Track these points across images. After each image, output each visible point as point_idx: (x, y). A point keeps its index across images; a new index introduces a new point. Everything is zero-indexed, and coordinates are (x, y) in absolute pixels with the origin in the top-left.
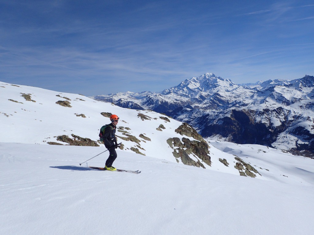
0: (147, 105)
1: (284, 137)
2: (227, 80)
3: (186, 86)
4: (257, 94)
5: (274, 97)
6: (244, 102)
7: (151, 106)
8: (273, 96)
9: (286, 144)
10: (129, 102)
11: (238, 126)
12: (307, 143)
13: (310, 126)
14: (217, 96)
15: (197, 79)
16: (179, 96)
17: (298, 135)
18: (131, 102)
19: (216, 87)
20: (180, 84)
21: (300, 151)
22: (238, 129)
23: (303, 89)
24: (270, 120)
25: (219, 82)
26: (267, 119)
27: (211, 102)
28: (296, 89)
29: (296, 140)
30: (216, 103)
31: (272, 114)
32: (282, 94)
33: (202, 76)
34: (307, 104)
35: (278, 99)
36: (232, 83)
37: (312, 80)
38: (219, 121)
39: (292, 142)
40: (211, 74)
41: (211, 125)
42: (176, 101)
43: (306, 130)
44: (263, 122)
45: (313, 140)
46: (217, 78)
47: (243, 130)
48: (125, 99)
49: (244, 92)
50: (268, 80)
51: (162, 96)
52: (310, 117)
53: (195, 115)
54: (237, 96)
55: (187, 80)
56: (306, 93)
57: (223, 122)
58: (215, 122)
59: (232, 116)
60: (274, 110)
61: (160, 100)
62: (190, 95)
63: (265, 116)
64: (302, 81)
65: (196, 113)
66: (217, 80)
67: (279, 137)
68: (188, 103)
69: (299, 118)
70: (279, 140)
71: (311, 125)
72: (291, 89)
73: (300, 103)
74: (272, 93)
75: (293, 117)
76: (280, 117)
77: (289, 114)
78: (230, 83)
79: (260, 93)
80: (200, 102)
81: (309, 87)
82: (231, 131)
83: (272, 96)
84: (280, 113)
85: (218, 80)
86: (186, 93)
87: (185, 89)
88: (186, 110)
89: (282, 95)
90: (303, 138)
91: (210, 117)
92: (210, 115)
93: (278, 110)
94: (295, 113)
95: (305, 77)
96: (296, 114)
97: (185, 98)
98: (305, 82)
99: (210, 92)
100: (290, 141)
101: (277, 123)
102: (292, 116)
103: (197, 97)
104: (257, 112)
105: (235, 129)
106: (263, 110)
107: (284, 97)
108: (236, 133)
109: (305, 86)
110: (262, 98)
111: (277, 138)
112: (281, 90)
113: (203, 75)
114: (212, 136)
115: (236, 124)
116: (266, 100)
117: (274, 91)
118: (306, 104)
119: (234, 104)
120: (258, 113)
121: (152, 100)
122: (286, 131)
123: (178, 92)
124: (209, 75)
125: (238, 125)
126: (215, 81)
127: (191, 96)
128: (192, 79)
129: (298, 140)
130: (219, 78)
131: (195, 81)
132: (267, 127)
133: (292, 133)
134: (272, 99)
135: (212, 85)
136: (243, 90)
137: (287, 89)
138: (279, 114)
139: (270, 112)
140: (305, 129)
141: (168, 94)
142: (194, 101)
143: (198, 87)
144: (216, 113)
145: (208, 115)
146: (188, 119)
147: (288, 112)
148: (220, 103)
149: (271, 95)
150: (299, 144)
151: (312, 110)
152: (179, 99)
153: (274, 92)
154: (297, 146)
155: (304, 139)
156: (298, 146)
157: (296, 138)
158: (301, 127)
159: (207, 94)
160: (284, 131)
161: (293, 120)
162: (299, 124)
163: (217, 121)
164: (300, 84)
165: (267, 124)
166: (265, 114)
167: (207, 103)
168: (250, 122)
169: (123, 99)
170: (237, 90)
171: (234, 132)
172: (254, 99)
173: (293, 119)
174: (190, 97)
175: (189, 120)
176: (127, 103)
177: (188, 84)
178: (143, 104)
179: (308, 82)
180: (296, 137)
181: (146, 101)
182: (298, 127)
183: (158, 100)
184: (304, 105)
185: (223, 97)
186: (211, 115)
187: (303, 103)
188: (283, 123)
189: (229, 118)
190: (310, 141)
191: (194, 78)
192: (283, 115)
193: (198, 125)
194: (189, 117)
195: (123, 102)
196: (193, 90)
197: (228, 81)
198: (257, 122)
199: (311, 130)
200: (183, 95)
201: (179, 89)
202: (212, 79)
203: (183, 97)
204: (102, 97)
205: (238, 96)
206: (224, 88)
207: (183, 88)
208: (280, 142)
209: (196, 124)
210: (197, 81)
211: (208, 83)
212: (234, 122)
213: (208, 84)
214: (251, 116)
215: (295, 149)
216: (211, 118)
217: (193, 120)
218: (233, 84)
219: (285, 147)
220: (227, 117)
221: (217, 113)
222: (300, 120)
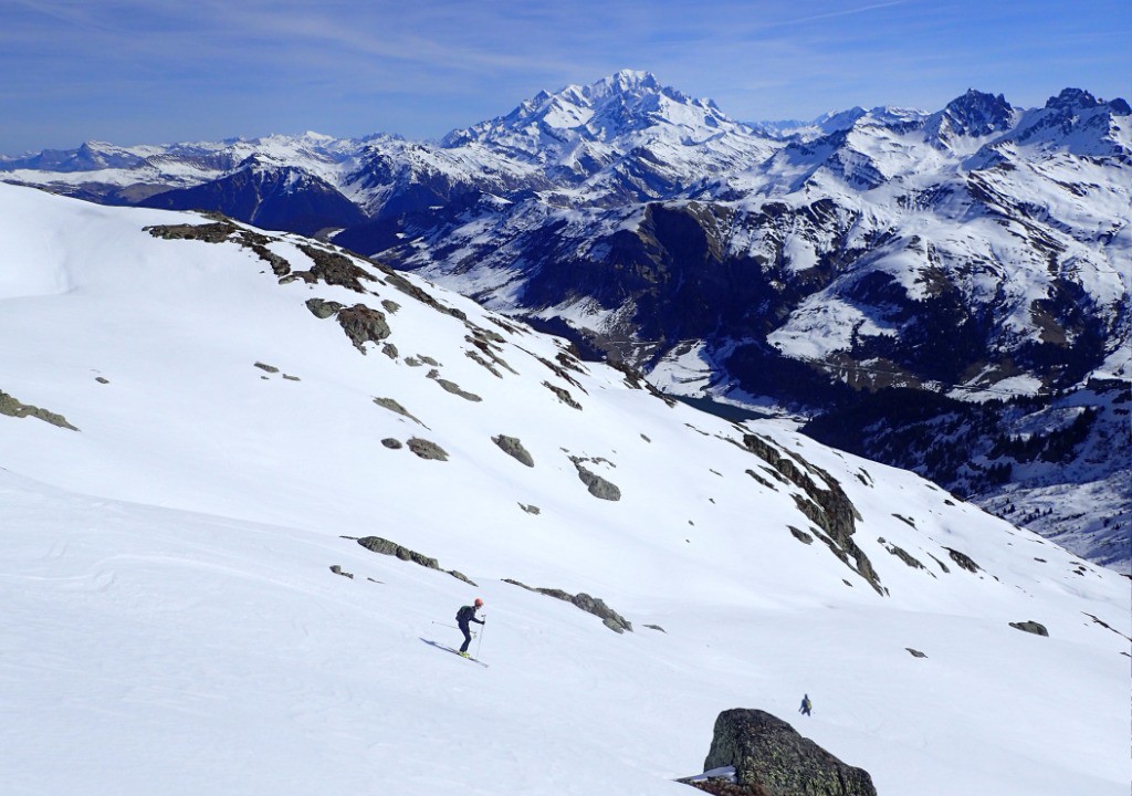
0: (364, 187)
1: (819, 309)
2: (696, 103)
3: (537, 118)
4: (787, 157)
5: (843, 170)
6: (730, 184)
7: (380, 189)
8: (840, 163)
9: (817, 335)
10: (288, 169)
11: (662, 268)
12: (891, 332)
13: (911, 271)
14: (643, 160)
15: (586, 92)
16: (502, 156)
17: (866, 302)
18: (296, 170)
19: (649, 124)
20: (518, 110)
21: (863, 360)
22: (660, 277)
23: (952, 141)
24: (780, 245)
25: (665, 109)
26: (771, 242)
27: (615, 181)
28: (926, 141)
29: (856, 322)
30: (635, 189)
31: (792, 223)
32: (872, 157)
33: (604, 80)
34: (923, 192)
35: (857, 177)
36: (715, 113)
37: (987, 109)
38: (596, 248)
39: (841, 329)
40: (641, 76)
41: (566, 260)
42: (482, 175)
43: (898, 284)
44: (754, 253)
45: (913, 320)
46: (660, 93)
47: (682, 281)
48: (273, 159)
49: (748, 149)
50: (850, 108)
51: (428, 152)
52: (920, 236)
53: (518, 222)
54: (719, 165)
55: (547, 97)
56: (960, 158)
57: (609, 249)
58: (582, 248)
59: (647, 228)
60: (801, 211)
61: (418, 167)
62: (542, 155)
63: (767, 229)
64: (952, 110)
65: (523, 217)
66: (658, 98)
67: (798, 312)
68: (531, 184)
69: (887, 242)
70: (796, 322)
71: (917, 265)
72: (907, 140)
73: (901, 185)
74: (837, 155)
75: (867, 238)
76: (820, 235)
77: (855, 226)
78: (710, 112)
79: (798, 151)
80: (579, 180)
81: (975, 134)
82: (636, 285)
83: (835, 165)
84: (823, 223)
85: (664, 100)
86: (530, 144)
87: (533, 130)
88: (490, 204)
89: (870, 160)
90: (882, 313)
91: (570, 229)
92: (570, 222)
93: (815, 210)
94: (876, 223)
95: (964, 97)
96: (880, 226)
97: (524, 164)
98: (960, 116)
99: (622, 146)
100: (833, 327)
101: (804, 257)
102: (863, 232)
103: (571, 161)
104: (741, 213)
105: (651, 278)
106: (764, 207)
107: (876, 170)
108: (653, 294)
109: (962, 133)
110: (801, 170)
111: (792, 313)
112: (872, 143)
113: (607, 78)
114: (564, 303)
115: (656, 259)
116: (811, 179)
117: (843, 144)
118: (921, 189)
119: (697, 189)
120: (743, 218)
121: (385, 165)
122: (827, 289)
123: (499, 141)
124: (633, 80)
125: (665, 261)
126: (653, 103)
127: (549, 157)
128: (563, 93)
129: (863, 322)
130: (668, 92)
131: (577, 102)
132: (764, 271)
133: (848, 294)
134: (835, 175)
135: (635, 116)
136: (749, 142)
137: (894, 138)
138: (816, 224)
139: (786, 216)
140: (895, 281)
141: (457, 146)
142: (558, 177)
143: (584, 123)
144: (594, 218)
145: (564, 222)
146: (488, 239)
147: (852, 219)
148: (650, 186)
149: (830, 161)
150: (863, 337)
151: (938, 214)
152: (495, 167)
153: (844, 150)
154: (853, 341)
155: (884, 318)
156: (860, 341)
157: (858, 314)
158: (883, 273)
159: (610, 153)
160: (822, 288)
161: (864, 250)
162: (876, 263)
163: (588, 247)
164: (945, 123)
165: (766, 261)
166: (767, 224)
167: (601, 186)
168: (708, 254)
169: (268, 156)
170: (723, 140)
171: (644, 291)
172: (770, 175)
173: (863, 244)
174: (544, 159)
175: (491, 243)
176: (279, 172)
177: (546, 112)
178: (349, 180)
179: (972, 116)
180: (859, 309)
181: (362, 168)
182: (871, 274)
183: (407, 168)
184: (912, 193)
185: (663, 164)
186: (573, 224)
187: (913, 186)
188: (826, 260)
189: (633, 233)
190: (905, 326)
191: (572, 87)
192: (831, 228)
193: (522, 261)
194: (496, 232)
195: (261, 169)
196: (558, 134)
197: (700, 105)
198: (732, 252)
199: (914, 286)
200: (519, 150)
201: (511, 128)
202: (641, 93)
203: (519, 160)
204: (198, 150)
205: (725, 163)
206: (677, 131)
207: (526, 125)
208: (797, 329)
209: (514, 257)
210: (585, 99)
211: (623, 108)
212: (652, 250)
213: (623, 113)
214: (715, 228)
215: (846, 352)
216: (573, 235)
217: (507, 242)
218: (721, 118)
219: (811, 345)
220: (625, 232)
221: (598, 214)
222: (886, 248)
